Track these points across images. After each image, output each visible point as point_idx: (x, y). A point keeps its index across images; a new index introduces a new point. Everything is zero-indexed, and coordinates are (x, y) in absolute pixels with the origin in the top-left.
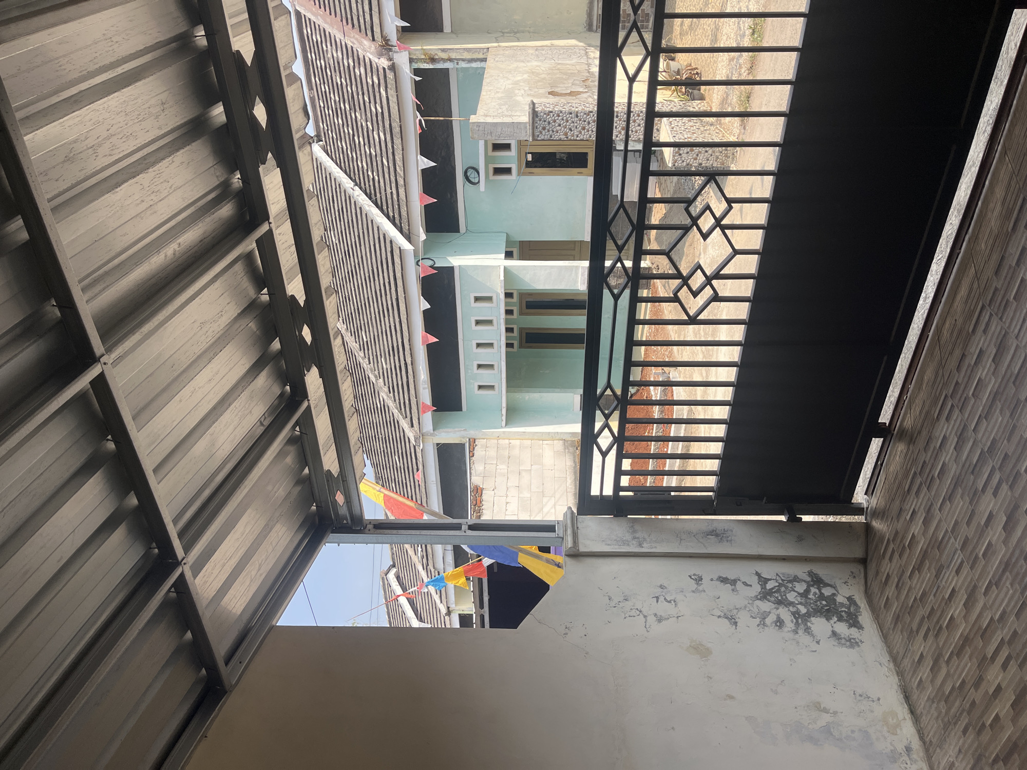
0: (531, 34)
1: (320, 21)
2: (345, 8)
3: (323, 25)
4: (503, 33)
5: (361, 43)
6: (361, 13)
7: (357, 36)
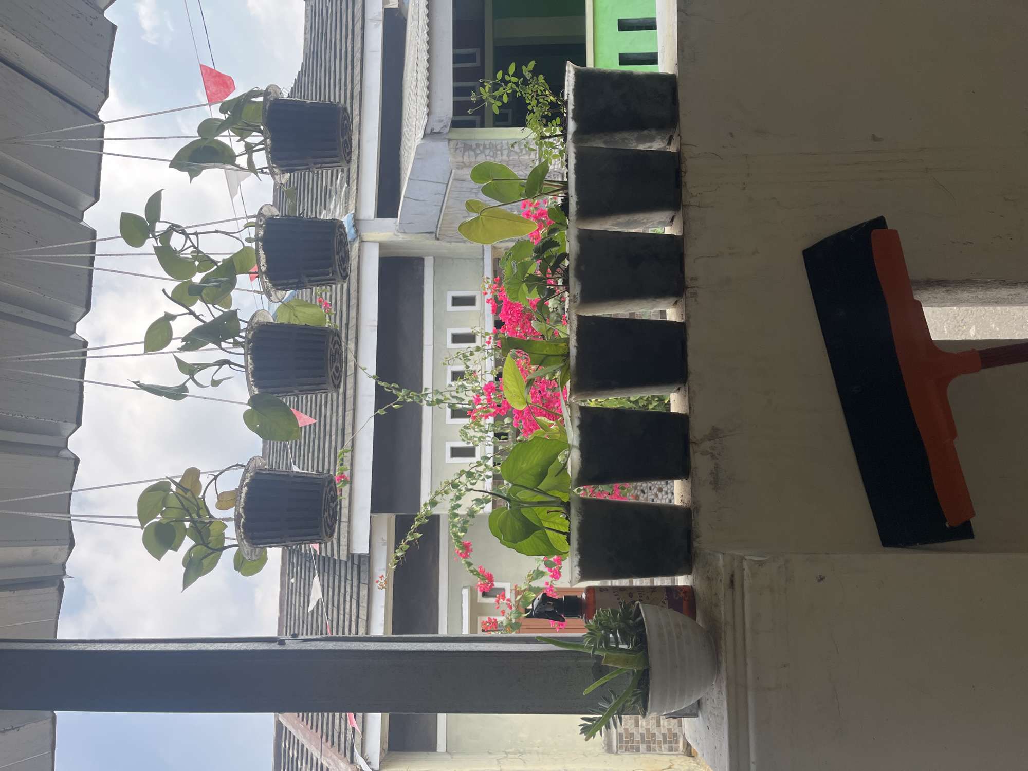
0: (540, 755)
1: (299, 736)
2: (328, 724)
3: (303, 740)
4: (506, 753)
5: (337, 765)
6: (343, 730)
7: (334, 757)
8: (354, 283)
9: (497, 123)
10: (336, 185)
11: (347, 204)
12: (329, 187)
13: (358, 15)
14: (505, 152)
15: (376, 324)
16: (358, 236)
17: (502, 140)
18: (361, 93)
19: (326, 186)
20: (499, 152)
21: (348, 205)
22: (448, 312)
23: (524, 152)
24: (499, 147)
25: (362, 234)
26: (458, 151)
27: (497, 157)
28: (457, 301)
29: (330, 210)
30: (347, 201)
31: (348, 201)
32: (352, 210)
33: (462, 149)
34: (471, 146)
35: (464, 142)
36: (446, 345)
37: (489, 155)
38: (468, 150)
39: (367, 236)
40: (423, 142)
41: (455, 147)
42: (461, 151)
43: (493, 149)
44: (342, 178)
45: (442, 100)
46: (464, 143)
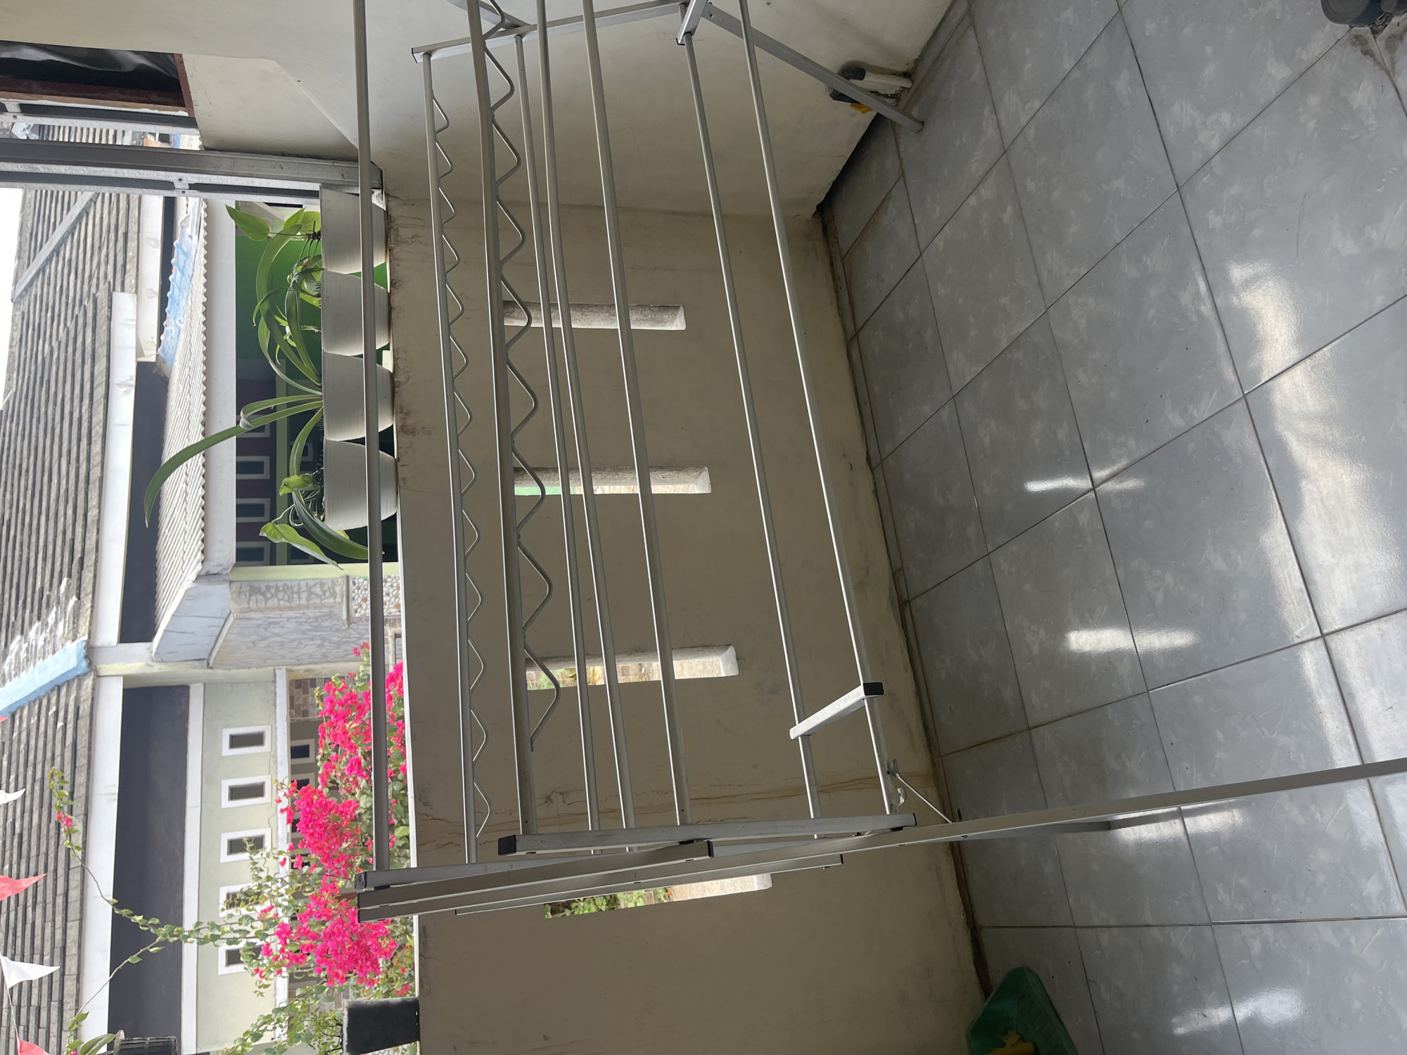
8: (84, 735)
9: (292, 561)
10: (58, 592)
11: (76, 625)
12: (46, 593)
13: (100, 379)
14: (304, 595)
15: (116, 791)
16: (92, 670)
17: (300, 580)
18: (101, 479)
19: (42, 588)
20: (296, 596)
21: (78, 626)
22: (225, 757)
23: (328, 594)
24: (296, 589)
25: (98, 667)
26: (242, 596)
27: (293, 601)
28: (236, 741)
29: (47, 624)
30: (76, 620)
31: (78, 620)
32: (84, 635)
33: (248, 593)
34: (260, 588)
35: (249, 584)
36: (220, 804)
37: (283, 599)
38: (256, 593)
39: (105, 669)
40: (194, 585)
41: (238, 591)
42: (246, 595)
43: (289, 592)
44: (68, 586)
45: (221, 542)
46: (250, 586)
